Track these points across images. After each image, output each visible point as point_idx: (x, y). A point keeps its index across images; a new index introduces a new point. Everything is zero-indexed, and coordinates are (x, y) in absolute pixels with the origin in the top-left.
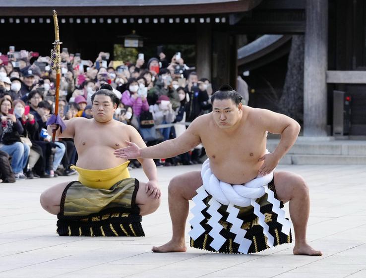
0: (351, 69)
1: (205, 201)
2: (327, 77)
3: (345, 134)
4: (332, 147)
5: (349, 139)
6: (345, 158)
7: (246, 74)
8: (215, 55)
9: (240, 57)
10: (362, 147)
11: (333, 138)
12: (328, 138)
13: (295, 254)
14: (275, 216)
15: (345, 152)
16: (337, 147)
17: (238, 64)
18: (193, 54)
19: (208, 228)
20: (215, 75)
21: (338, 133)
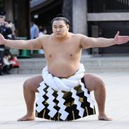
0: (102, 12)
1: (45, 90)
2: (87, 17)
3: (100, 53)
4: (92, 62)
5: (102, 56)
6: (100, 68)
7: (36, 17)
8: (16, 5)
9: (31, 6)
10: (111, 61)
11: (92, 56)
12: (89, 56)
13: (100, 120)
14: (85, 98)
15: (100, 64)
16: (95, 61)
17: (31, 10)
18: (2, 5)
19: (47, 105)
20: (16, 18)
21: (95, 53)
